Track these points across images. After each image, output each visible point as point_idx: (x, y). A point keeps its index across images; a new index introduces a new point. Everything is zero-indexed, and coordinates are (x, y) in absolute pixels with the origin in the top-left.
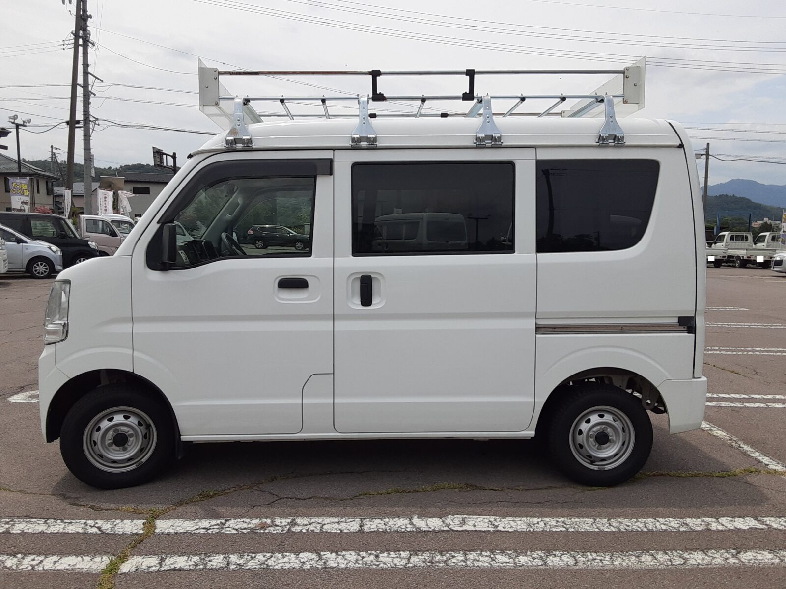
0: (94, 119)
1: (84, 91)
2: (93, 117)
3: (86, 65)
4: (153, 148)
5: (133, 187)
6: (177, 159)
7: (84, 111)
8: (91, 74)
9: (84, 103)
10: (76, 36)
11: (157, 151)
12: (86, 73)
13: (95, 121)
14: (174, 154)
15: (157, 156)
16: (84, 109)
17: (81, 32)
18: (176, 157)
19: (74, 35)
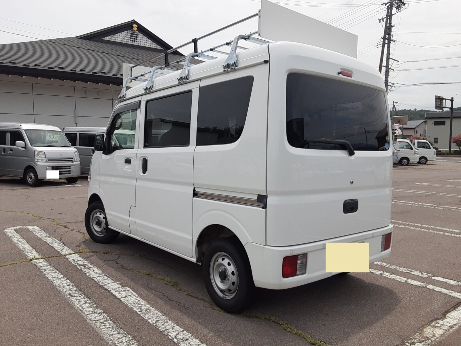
0: (392, 84)
1: (386, 69)
2: (391, 83)
3: (388, 54)
4: (436, 96)
5: (435, 122)
6: (454, 101)
7: (385, 80)
8: (391, 59)
9: (386, 76)
10: (384, 38)
11: (438, 98)
12: (388, 58)
13: (392, 85)
14: (452, 98)
15: (438, 101)
16: (385, 79)
17: (387, 36)
18: (453, 100)
19: (383, 38)
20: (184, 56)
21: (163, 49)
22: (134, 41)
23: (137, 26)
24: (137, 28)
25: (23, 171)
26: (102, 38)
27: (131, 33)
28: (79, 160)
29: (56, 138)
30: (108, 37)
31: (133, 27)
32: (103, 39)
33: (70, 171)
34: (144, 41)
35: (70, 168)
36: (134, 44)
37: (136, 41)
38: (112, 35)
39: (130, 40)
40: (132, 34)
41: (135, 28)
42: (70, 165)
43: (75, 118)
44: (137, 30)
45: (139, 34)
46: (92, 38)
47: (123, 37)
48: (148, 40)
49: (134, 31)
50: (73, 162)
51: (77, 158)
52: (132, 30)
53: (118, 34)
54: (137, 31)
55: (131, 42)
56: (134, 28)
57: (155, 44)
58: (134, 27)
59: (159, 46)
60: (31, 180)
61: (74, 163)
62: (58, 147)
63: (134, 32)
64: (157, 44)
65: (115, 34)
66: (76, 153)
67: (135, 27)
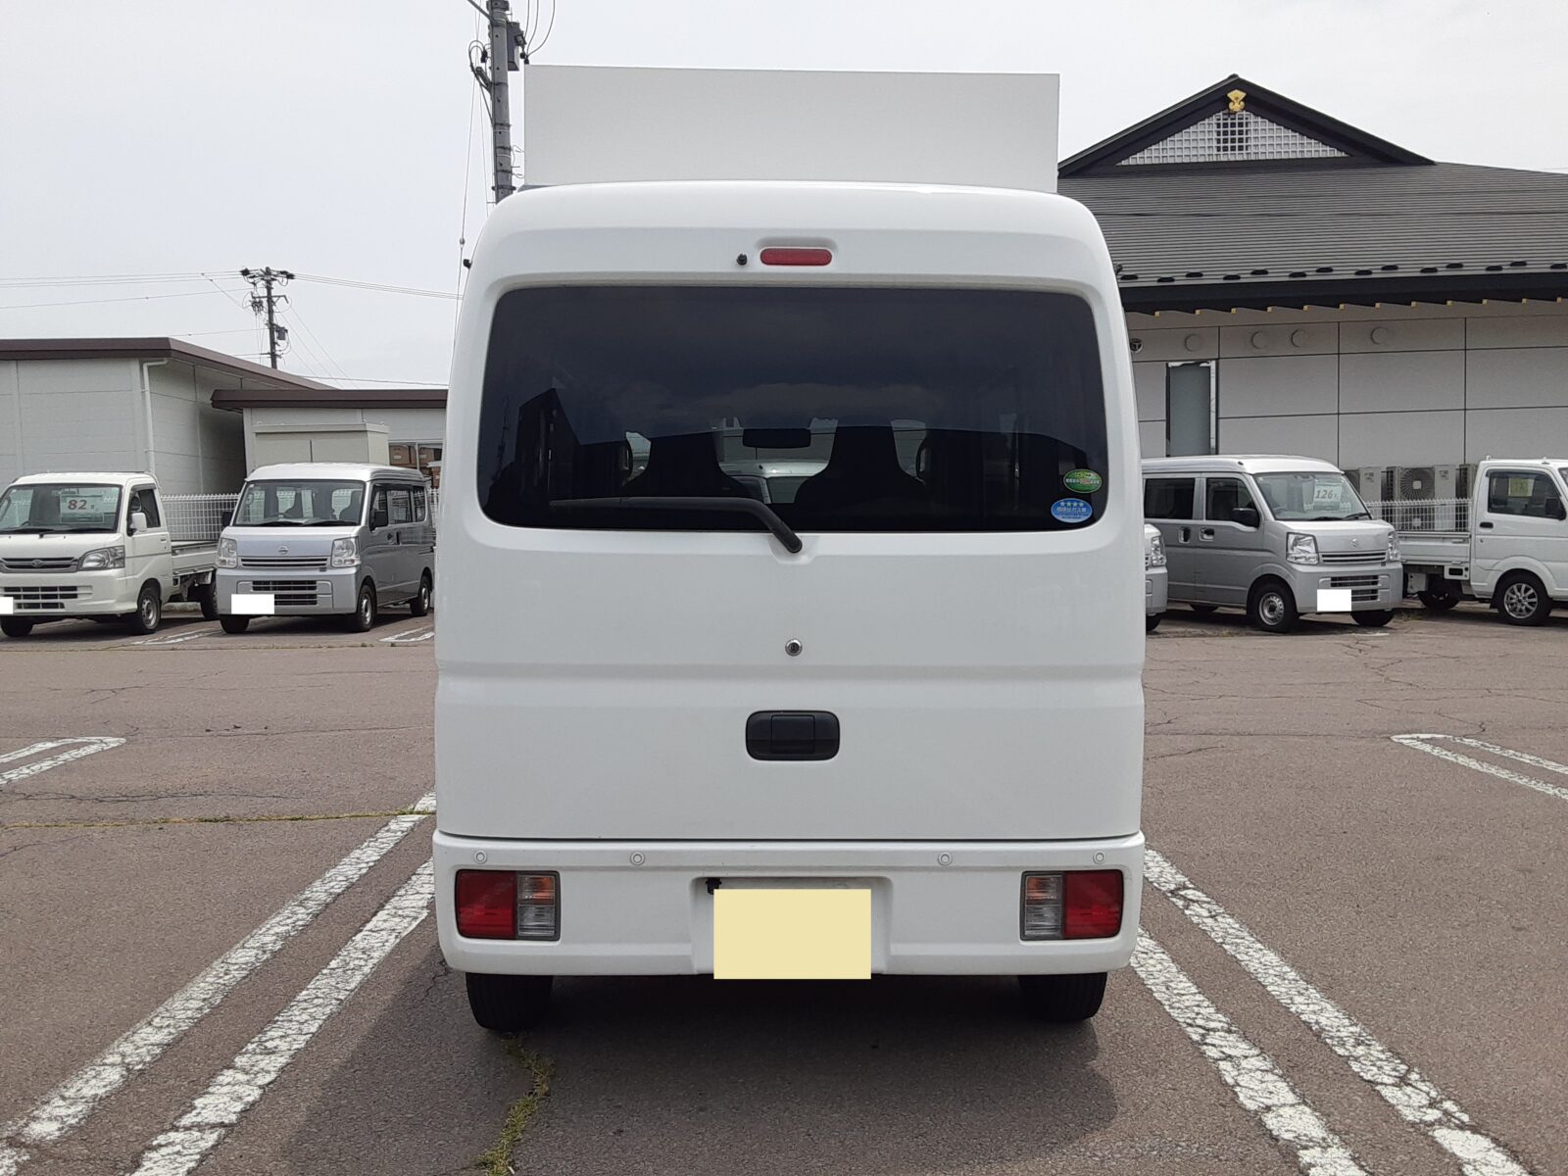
20: (1430, 163)
21: (1343, 154)
22: (1233, 148)
23: (1241, 95)
24: (1242, 103)
26: (1121, 161)
27: (1221, 122)
30: (1138, 155)
31: (1230, 101)
32: (1124, 163)
34: (1270, 141)
36: (1232, 159)
37: (1241, 148)
38: (1155, 144)
39: (1218, 149)
40: (1225, 125)
41: (1237, 104)
44: (1242, 110)
45: (1252, 118)
46: (1091, 165)
47: (1196, 144)
48: (1284, 132)
49: (1235, 113)
52: (1226, 111)
53: (1177, 137)
54: (1244, 112)
55: (1222, 152)
56: (1231, 105)
57: (1313, 141)
58: (1232, 98)
59: (1328, 148)
63: (1232, 116)
64: (1320, 141)
65: (1162, 140)
67: (1237, 99)
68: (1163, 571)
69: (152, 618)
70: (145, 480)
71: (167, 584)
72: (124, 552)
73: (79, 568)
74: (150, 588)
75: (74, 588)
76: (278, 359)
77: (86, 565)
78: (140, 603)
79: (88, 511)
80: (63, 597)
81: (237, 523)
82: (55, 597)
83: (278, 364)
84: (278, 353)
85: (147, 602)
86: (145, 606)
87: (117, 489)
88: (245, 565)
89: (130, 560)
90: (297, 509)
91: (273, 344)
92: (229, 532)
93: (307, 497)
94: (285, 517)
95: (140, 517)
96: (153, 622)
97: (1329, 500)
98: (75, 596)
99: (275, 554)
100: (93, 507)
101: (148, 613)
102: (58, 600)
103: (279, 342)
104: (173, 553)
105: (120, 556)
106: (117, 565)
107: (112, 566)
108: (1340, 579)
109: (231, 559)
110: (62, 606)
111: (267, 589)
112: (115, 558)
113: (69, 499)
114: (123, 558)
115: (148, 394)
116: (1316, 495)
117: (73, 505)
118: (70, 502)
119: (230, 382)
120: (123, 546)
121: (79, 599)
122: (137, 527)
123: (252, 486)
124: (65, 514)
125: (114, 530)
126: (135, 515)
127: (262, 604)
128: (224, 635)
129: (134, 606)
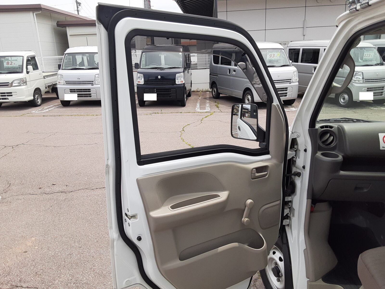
25: (242, 92)
28: (297, 81)
29: (276, 57)
33: (286, 93)
35: (287, 90)
42: (287, 87)
43: (304, 29)
50: (290, 83)
51: (295, 78)
60: (248, 102)
61: (292, 84)
62: (277, 67)
66: (295, 73)
68: (297, 83)
69: (39, 101)
70: (31, 54)
71: (43, 89)
72: (26, 80)
73: (12, 86)
74: (37, 91)
75: (11, 93)
76: (79, 12)
77: (14, 85)
78: (34, 96)
79: (13, 65)
80: (8, 96)
81: (63, 68)
82: (5, 96)
83: (79, 13)
84: (79, 10)
85: (37, 96)
86: (36, 97)
87: (22, 57)
88: (66, 84)
89: (29, 82)
90: (82, 63)
91: (78, 7)
92: (60, 72)
93: (85, 59)
94: (79, 66)
95: (30, 68)
96: (40, 102)
97: (369, 58)
98: (12, 95)
99: (76, 80)
100: (14, 64)
101: (38, 99)
102: (6, 97)
103: (79, 7)
104: (44, 78)
105: (25, 81)
106: (24, 84)
107: (22, 85)
108: (370, 88)
109: (62, 82)
110: (8, 99)
111: (75, 92)
112: (24, 82)
113: (6, 61)
114: (26, 82)
115: (36, 23)
116: (364, 56)
117: (8, 63)
118: (7, 62)
119: (62, 19)
120: (26, 78)
121: (13, 96)
122: (30, 71)
123: (67, 55)
124: (6, 67)
125: (22, 72)
126: (29, 67)
127: (74, 97)
128: (62, 108)
129: (32, 98)
